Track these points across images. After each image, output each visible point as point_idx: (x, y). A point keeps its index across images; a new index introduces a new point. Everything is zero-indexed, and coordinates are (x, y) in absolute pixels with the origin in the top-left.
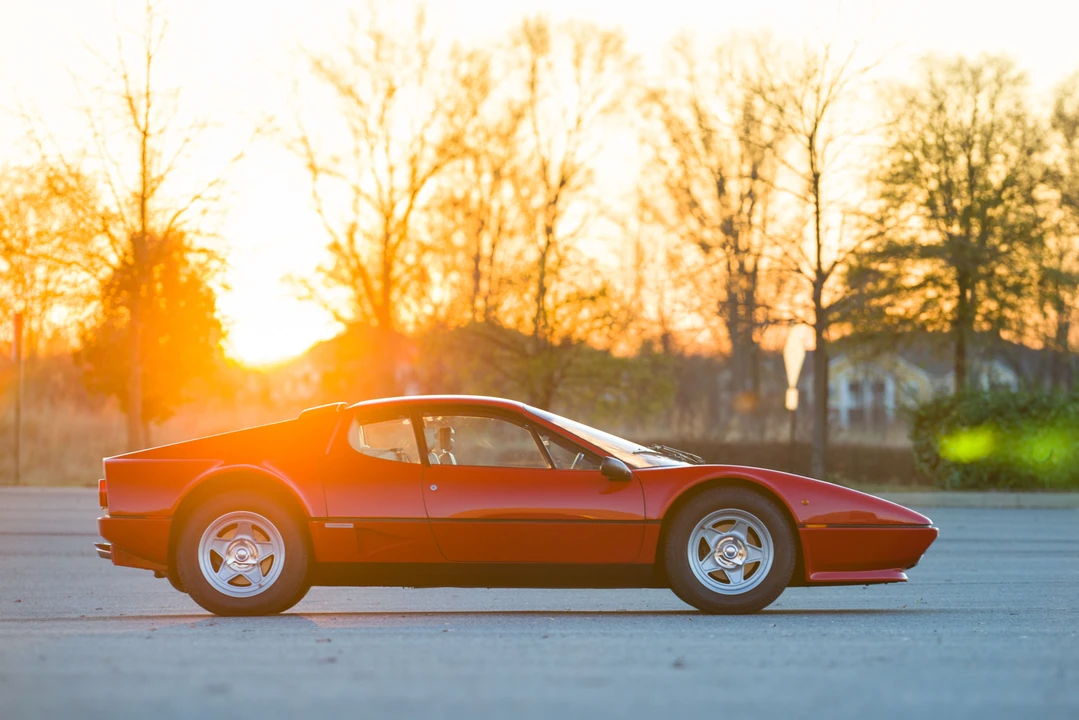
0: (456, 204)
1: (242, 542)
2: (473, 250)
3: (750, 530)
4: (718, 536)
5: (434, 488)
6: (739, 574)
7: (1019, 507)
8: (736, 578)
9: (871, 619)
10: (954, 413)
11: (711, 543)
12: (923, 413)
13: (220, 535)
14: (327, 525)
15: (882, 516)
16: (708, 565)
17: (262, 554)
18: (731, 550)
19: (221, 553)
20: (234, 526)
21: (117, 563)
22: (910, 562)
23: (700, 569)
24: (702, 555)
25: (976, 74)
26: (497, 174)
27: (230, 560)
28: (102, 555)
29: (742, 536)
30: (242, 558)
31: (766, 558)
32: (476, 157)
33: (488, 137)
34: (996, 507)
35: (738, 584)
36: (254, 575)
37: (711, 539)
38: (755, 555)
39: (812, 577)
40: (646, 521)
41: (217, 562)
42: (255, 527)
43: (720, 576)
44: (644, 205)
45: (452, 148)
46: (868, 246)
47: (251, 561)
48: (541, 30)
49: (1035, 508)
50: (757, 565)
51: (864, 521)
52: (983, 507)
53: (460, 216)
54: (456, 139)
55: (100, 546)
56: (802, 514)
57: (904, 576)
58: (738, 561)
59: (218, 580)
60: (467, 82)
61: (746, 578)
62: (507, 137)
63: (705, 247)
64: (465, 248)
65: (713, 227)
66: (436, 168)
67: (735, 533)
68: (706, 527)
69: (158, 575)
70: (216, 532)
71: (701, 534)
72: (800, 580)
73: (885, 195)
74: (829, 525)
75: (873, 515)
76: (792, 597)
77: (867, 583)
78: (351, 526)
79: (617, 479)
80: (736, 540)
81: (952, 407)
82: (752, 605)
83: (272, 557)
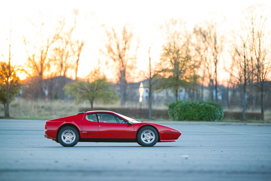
0: (57, 49)
1: (69, 135)
2: (61, 60)
3: (151, 133)
4: (146, 134)
5: (100, 126)
6: (150, 140)
7: (190, 124)
8: (149, 141)
9: (172, 148)
10: (177, 106)
11: (145, 135)
12: (171, 105)
13: (65, 134)
14: (83, 132)
15: (172, 131)
16: (144, 139)
17: (72, 137)
18: (148, 136)
19: (65, 136)
20: (67, 132)
21: (48, 138)
22: (177, 138)
23: (143, 139)
24: (143, 137)
25: (176, 21)
26: (67, 43)
27: (67, 138)
28: (45, 137)
29: (150, 134)
30: (69, 137)
31: (154, 138)
32: (62, 39)
33: (65, 35)
34: (185, 124)
35: (149, 142)
36: (70, 140)
37: (145, 134)
38: (152, 137)
39: (161, 141)
40: (134, 132)
41: (64, 138)
42: (70, 132)
43: (146, 141)
44: (100, 50)
45: (57, 37)
46: (158, 70)
47: (70, 138)
48: (77, 10)
49: (193, 124)
50: (152, 139)
51: (169, 132)
52: (183, 124)
53: (58, 52)
54: (58, 35)
55: (45, 135)
56: (159, 131)
57: (176, 140)
58: (149, 138)
59: (65, 141)
60: (60, 22)
61: (150, 141)
62: (69, 34)
63: (115, 60)
64: (59, 60)
65: (116, 55)
66: (53, 42)
67: (149, 134)
68: (144, 133)
69: (53, 140)
70: (64, 133)
71: (143, 134)
72: (159, 141)
73: (161, 59)
74: (164, 132)
75: (171, 131)
76: (158, 144)
77: (170, 142)
78: (86, 132)
79: (129, 125)
80: (149, 135)
81: (177, 104)
82: (151, 145)
83: (73, 137)
